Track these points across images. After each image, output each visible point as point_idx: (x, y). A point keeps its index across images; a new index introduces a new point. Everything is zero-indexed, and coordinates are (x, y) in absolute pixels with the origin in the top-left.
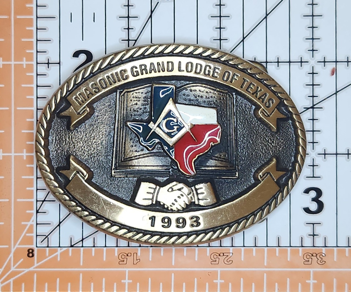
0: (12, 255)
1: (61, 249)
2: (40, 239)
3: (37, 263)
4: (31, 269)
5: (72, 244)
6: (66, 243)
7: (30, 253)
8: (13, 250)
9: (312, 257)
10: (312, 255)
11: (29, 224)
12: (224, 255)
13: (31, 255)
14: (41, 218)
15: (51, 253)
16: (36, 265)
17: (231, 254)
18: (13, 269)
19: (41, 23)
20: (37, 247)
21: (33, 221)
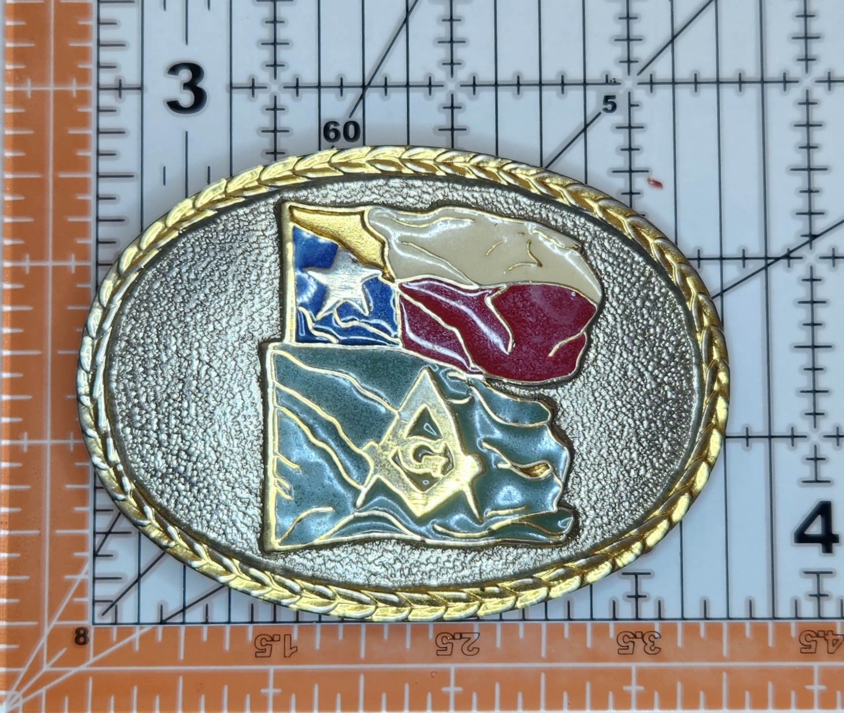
0: (43, 641)
1: (141, 628)
2: (99, 609)
3: (95, 654)
4: (83, 668)
5: (164, 618)
6: (150, 615)
7: (80, 636)
8: (47, 630)
9: (634, 640)
10: (635, 637)
11: (80, 577)
12: (461, 637)
13: (82, 640)
14: (103, 567)
15: (121, 637)
16: (92, 660)
17: (476, 636)
18: (46, 668)
19: (106, 187)
20: (94, 624)
21: (87, 573)
